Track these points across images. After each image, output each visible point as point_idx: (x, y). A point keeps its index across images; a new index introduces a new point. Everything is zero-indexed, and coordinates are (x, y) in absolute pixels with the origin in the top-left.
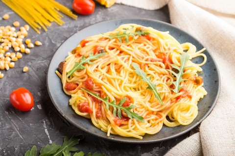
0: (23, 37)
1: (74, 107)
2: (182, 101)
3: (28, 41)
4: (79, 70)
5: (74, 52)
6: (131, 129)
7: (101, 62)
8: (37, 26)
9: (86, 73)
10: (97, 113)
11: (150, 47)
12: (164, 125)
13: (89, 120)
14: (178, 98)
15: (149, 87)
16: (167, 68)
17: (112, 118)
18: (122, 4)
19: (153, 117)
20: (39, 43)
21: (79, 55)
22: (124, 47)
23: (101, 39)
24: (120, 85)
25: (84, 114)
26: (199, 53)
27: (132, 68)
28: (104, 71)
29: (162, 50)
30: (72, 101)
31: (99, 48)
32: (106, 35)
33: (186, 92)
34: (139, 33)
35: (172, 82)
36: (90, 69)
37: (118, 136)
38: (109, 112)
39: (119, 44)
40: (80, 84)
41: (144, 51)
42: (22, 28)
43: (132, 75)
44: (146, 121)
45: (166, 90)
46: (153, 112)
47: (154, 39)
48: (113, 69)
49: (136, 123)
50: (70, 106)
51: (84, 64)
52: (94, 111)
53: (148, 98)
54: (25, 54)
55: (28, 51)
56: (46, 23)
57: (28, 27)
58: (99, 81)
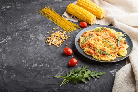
0: (64, 35)
1: (86, 53)
2: (122, 49)
3: (66, 36)
4: (86, 41)
5: (82, 36)
6: (106, 58)
7: (92, 38)
8: (68, 31)
9: (88, 42)
10: (94, 54)
11: (107, 33)
12: (117, 57)
13: (92, 57)
14: (120, 48)
15: (110, 45)
16: (114, 39)
17: (99, 55)
18: (96, 24)
19: (113, 54)
20: (70, 36)
21: (84, 37)
22: (99, 34)
23: (90, 32)
24: (100, 45)
25: (90, 54)
26: (123, 35)
27: (103, 39)
28: (94, 41)
29: (112, 34)
30: (84, 51)
31: (91, 34)
32: (92, 30)
33: (122, 46)
34: (103, 29)
35: (117, 43)
36: (89, 40)
37: (102, 60)
38: (98, 53)
39: (97, 33)
40: (87, 45)
41: (106, 34)
42: (63, 32)
43: (103, 42)
44: (111, 55)
45: (115, 46)
46: (112, 53)
47: (108, 31)
48: (97, 40)
49: (108, 56)
50: (84, 52)
51: (87, 39)
52: (93, 53)
53: (110, 49)
54: (65, 40)
55: (66, 39)
56: (71, 30)
57: (65, 32)
58: (93, 43)
